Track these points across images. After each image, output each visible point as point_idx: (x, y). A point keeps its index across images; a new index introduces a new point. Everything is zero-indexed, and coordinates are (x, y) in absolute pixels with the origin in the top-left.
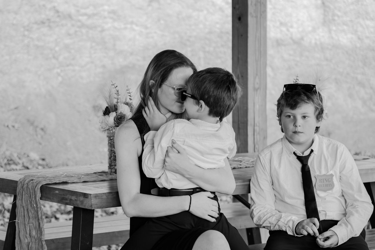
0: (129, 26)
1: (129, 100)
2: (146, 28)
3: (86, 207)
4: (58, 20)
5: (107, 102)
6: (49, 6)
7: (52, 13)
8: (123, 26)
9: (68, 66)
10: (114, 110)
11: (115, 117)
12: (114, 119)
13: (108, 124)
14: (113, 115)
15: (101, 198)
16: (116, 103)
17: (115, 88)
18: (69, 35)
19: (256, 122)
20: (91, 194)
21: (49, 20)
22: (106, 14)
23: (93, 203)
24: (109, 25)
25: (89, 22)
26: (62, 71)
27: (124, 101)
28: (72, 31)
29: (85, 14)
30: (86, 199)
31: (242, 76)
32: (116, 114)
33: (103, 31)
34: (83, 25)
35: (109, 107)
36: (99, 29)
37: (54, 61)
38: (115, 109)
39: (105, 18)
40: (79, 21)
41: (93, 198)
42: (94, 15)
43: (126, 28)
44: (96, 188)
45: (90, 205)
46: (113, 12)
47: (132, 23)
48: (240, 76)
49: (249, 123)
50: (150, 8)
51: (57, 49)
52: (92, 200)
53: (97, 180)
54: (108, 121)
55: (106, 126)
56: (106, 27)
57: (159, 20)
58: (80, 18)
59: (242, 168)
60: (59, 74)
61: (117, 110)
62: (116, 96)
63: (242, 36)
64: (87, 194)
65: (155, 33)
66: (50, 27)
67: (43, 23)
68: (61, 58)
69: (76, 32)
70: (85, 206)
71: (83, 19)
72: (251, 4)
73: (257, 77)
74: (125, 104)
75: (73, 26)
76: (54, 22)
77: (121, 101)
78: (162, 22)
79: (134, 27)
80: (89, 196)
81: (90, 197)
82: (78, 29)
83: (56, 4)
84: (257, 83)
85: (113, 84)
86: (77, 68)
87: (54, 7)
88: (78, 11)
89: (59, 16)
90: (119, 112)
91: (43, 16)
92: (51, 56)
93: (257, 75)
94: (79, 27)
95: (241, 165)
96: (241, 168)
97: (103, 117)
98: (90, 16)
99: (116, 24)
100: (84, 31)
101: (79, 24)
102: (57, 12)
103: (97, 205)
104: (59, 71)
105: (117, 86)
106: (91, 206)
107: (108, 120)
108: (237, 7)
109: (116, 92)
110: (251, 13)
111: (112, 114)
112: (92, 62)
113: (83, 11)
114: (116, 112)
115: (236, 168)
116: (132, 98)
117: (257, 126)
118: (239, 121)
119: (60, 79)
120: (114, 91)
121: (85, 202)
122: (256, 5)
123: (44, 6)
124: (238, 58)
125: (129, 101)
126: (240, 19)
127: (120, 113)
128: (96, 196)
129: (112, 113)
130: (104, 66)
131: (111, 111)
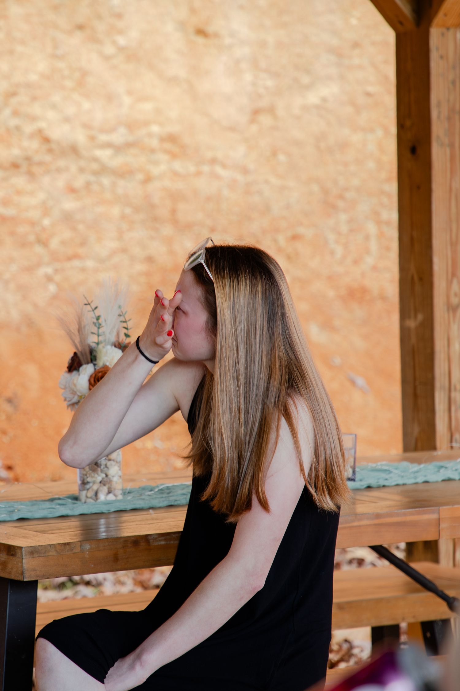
0: (206, 168)
1: (124, 337)
2: (245, 171)
3: (13, 577)
4: (48, 158)
5: (74, 342)
6: (29, 128)
7: (35, 144)
8: (192, 169)
9: (69, 259)
10: (89, 360)
11: (91, 376)
12: (89, 380)
13: (75, 390)
14: (88, 370)
15: (44, 555)
16: (93, 345)
17: (93, 310)
18: (72, 190)
19: (454, 381)
20: (21, 548)
21: (28, 159)
22: (155, 143)
23: (25, 566)
24: (163, 167)
25: (117, 162)
26: (56, 271)
27: (113, 339)
28: (79, 183)
29: (109, 145)
30: (11, 558)
31: (421, 279)
32: (95, 369)
33: (148, 179)
34: (103, 170)
35: (79, 354)
36: (140, 177)
37: (39, 249)
38: (92, 356)
39: (153, 151)
40: (96, 160)
41: (26, 555)
42: (129, 145)
43: (199, 174)
44: (39, 533)
45: (20, 572)
46: (172, 139)
47: (213, 161)
48: (416, 278)
49: (438, 384)
50: (254, 128)
51: (46, 222)
52: (24, 561)
53: (50, 516)
54: (75, 385)
55: (71, 396)
56: (155, 171)
57: (274, 154)
58: (98, 153)
59: (388, 486)
60: (49, 279)
61: (95, 360)
62: (95, 330)
63: (419, 188)
64: (14, 547)
65: (267, 182)
66: (31, 175)
67: (15, 166)
68: (54, 243)
69: (88, 184)
70: (10, 573)
71: (104, 155)
72: (439, 117)
73: (455, 282)
74: (115, 346)
75: (82, 170)
76: (40, 164)
77: (105, 340)
78: (282, 157)
79: (219, 170)
80: (18, 551)
81: (18, 555)
82: (92, 178)
83: (42, 124)
84: (456, 295)
85: (87, 303)
86: (90, 264)
87: (40, 131)
88: (92, 138)
89: (50, 151)
90: (100, 363)
91: (16, 152)
92: (32, 238)
93: (454, 275)
94: (96, 173)
95: (386, 479)
96: (384, 486)
97: (68, 375)
98: (118, 149)
99: (177, 166)
100: (106, 181)
101: (95, 166)
102: (47, 140)
103: (36, 571)
104: (49, 270)
105: (96, 308)
106: (22, 573)
107: (75, 382)
108: (408, 123)
109: (95, 320)
110: (438, 137)
111: (86, 368)
112: (124, 251)
113: (103, 138)
114: (95, 365)
115: (372, 485)
116: (129, 333)
117: (455, 389)
118: (415, 379)
119: (52, 288)
120: (89, 318)
121: (10, 566)
122: (449, 119)
123: (18, 128)
124: (412, 239)
125: (124, 340)
126: (413, 150)
127: (103, 368)
128: (34, 551)
129: (84, 366)
130: (150, 259)
131: (83, 362)
